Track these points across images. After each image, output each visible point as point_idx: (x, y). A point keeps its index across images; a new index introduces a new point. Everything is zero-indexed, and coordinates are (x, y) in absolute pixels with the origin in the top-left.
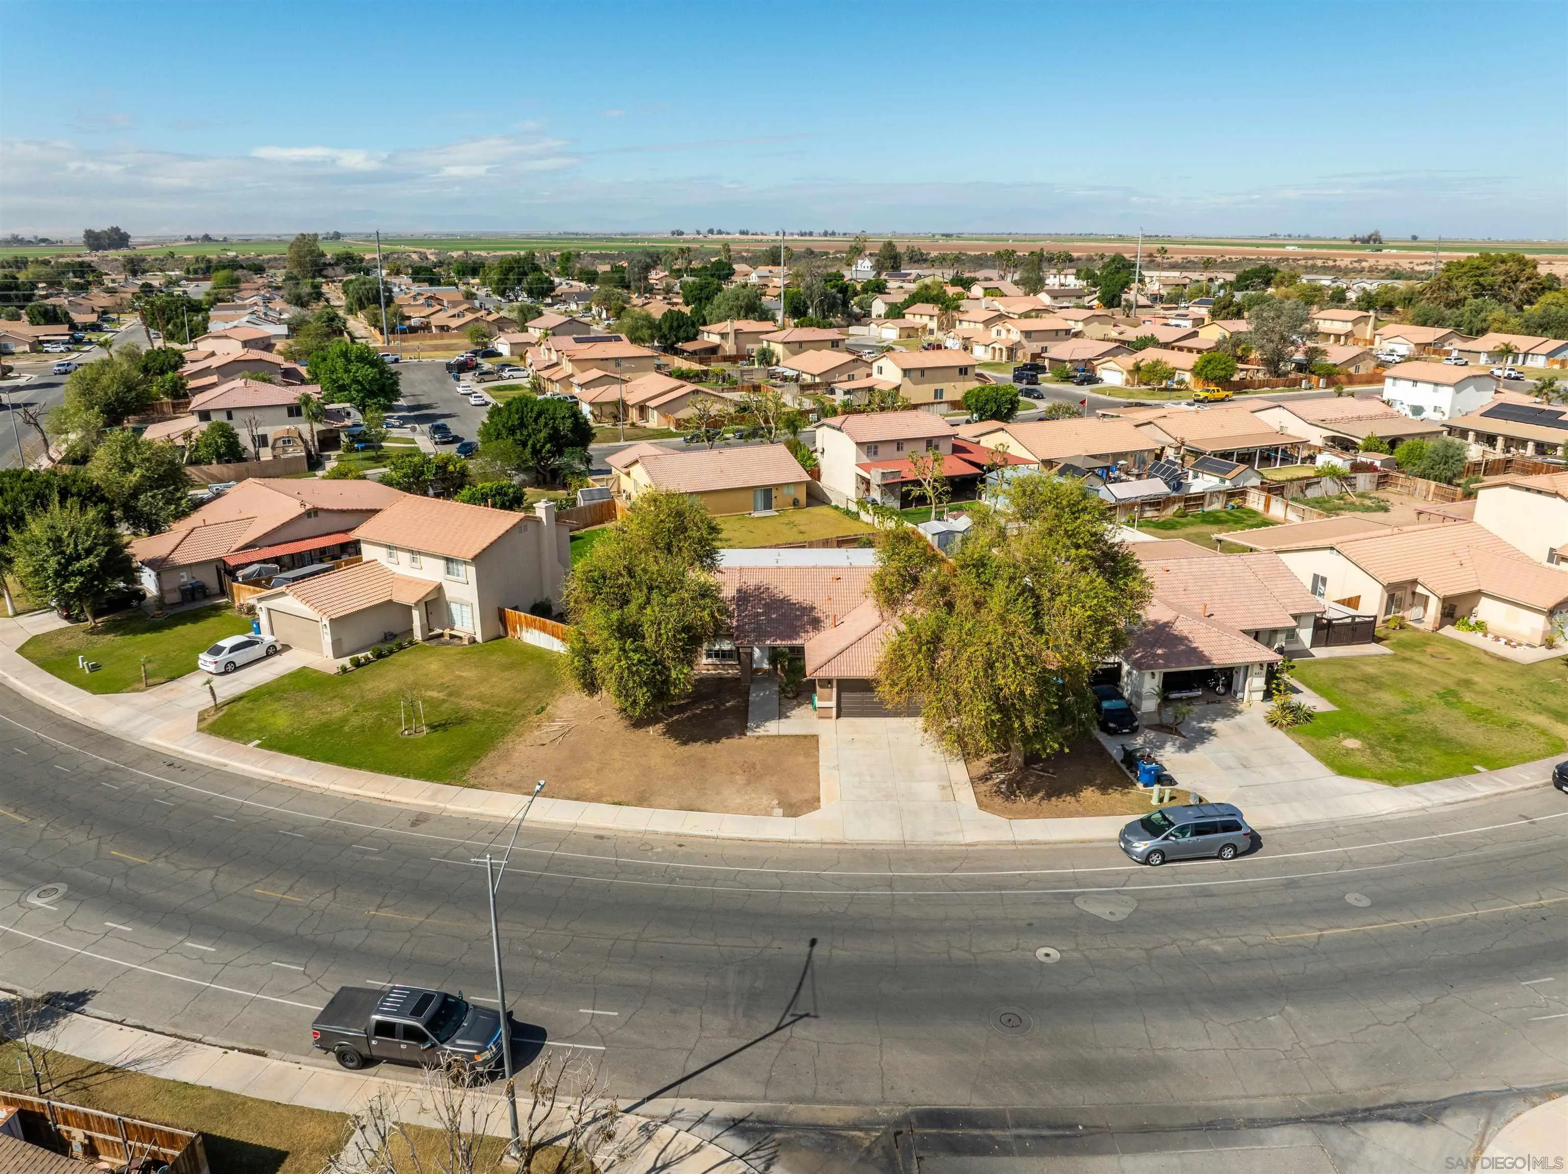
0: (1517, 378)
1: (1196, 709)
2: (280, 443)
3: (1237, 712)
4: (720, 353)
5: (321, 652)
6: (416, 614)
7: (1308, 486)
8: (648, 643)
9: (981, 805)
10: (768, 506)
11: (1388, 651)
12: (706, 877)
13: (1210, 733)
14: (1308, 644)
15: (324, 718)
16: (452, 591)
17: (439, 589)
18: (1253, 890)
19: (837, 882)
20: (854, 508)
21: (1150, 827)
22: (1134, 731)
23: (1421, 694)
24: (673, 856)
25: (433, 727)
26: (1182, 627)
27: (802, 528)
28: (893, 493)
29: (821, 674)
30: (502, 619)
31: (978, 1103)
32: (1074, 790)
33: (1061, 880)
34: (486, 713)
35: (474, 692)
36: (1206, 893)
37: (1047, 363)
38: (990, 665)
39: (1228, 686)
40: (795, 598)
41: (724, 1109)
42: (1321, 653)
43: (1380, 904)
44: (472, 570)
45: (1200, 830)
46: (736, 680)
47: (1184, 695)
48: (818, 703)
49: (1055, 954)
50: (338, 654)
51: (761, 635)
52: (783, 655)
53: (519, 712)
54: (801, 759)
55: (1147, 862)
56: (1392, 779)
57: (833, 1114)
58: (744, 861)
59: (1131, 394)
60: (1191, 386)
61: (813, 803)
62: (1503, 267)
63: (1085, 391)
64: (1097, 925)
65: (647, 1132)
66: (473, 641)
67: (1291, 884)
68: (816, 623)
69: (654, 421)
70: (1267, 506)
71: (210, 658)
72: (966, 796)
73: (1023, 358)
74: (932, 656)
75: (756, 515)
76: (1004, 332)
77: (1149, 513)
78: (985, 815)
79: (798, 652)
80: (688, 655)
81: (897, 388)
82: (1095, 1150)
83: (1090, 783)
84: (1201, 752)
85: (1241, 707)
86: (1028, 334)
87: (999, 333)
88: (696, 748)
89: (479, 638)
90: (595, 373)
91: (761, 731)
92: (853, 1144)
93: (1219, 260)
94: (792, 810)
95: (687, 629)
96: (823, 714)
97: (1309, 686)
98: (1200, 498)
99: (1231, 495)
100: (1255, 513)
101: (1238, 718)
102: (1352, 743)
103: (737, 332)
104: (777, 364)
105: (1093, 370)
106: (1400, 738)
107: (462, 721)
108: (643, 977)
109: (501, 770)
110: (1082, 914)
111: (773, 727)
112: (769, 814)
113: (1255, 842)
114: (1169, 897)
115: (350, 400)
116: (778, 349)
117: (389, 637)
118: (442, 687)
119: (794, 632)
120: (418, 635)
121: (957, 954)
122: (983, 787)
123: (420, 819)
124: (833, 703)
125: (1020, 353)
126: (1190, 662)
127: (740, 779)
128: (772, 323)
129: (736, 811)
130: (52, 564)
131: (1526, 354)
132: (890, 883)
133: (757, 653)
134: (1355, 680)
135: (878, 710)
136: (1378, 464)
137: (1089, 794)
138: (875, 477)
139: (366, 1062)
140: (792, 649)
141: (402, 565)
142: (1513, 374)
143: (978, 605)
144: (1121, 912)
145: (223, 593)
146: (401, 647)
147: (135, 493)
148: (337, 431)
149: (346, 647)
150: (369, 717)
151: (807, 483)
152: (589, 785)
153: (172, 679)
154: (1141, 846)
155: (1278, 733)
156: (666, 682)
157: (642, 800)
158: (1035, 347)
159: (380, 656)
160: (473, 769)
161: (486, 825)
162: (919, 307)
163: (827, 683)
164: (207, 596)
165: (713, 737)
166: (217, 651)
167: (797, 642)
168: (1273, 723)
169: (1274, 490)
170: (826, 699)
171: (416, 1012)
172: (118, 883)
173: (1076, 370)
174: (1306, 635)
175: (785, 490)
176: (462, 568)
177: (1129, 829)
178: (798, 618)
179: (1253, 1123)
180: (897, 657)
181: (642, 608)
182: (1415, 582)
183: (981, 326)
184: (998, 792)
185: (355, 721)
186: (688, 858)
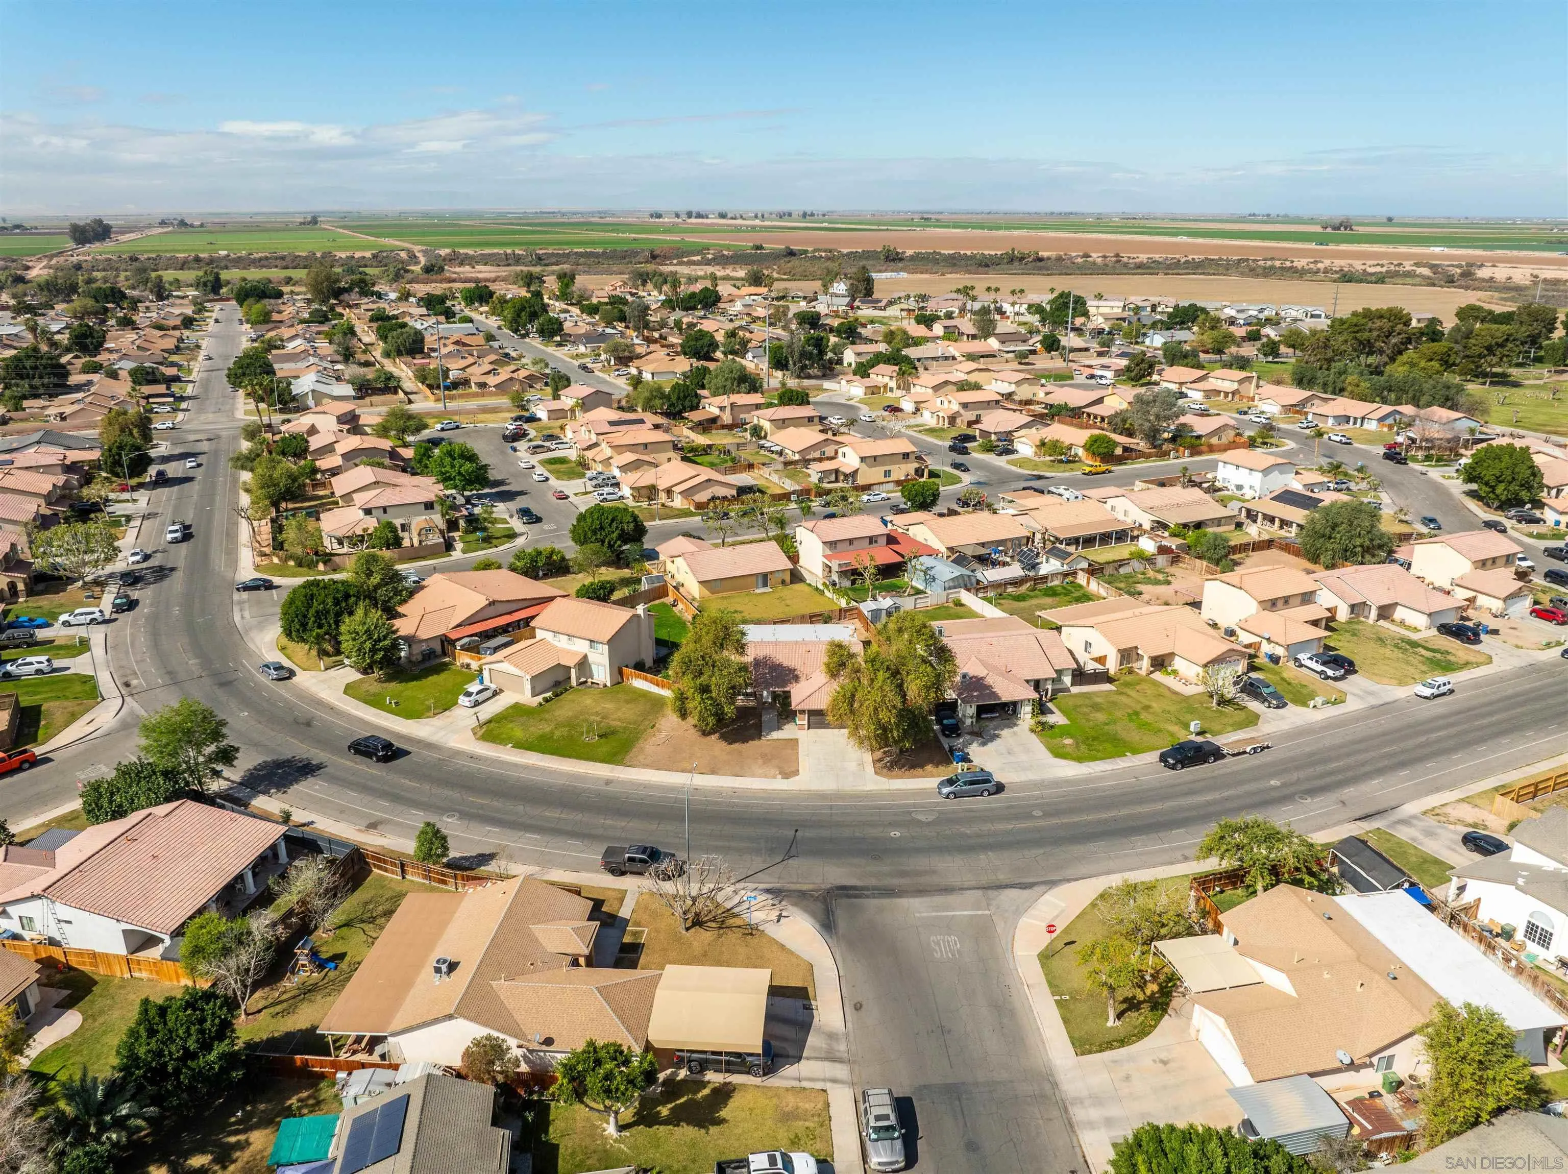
0: (1346, 443)
1: (995, 723)
2: (424, 532)
3: (1016, 725)
4: (719, 423)
5: (523, 693)
6: (573, 671)
7: (1120, 566)
8: (714, 695)
9: (876, 773)
10: (765, 585)
11: (1114, 688)
12: (747, 806)
13: (998, 736)
14: (1069, 685)
15: (541, 732)
16: (592, 658)
17: (585, 657)
18: (992, 809)
19: (806, 807)
20: (821, 587)
21: (951, 782)
22: (959, 736)
23: (1118, 714)
24: (732, 797)
25: (600, 736)
26: (989, 681)
27: (788, 602)
28: (846, 576)
29: (799, 708)
30: (621, 673)
31: (858, 883)
32: (922, 766)
33: (908, 806)
34: (625, 728)
35: (615, 716)
36: (971, 811)
37: (977, 433)
38: (876, 709)
39: (1015, 712)
40: (786, 663)
41: (762, 886)
42: (1075, 690)
43: (1047, 815)
44: (606, 647)
45: (972, 783)
46: (753, 708)
47: (989, 716)
48: (798, 722)
49: (898, 834)
50: (534, 695)
51: (767, 686)
52: (779, 696)
53: (642, 728)
54: (790, 751)
55: (947, 797)
56: (1079, 760)
57: (805, 887)
58: (762, 798)
59: (1036, 466)
60: (1083, 458)
61: (796, 773)
62: (1378, 323)
63: (1001, 462)
64: (919, 823)
65: (736, 893)
66: (605, 686)
67: (1011, 807)
68: (797, 678)
69: (678, 502)
70: (1088, 583)
71: (467, 699)
72: (870, 769)
73: (961, 427)
74: (851, 704)
75: (758, 591)
76: (946, 403)
77: (1010, 589)
78: (878, 777)
79: (787, 695)
80: (732, 700)
81: (856, 471)
82: (900, 897)
83: (931, 762)
84: (991, 746)
85: (1019, 722)
86: (965, 406)
87: (942, 403)
88: (736, 746)
89: (609, 684)
90: (629, 457)
91: (769, 737)
92: (812, 896)
93: (1183, 260)
94: (786, 776)
95: (733, 688)
96: (801, 728)
97: (1060, 710)
98: (1045, 578)
99: (1066, 575)
100: (1081, 586)
101: (1015, 728)
102: (1068, 741)
103: (733, 405)
104: (765, 437)
105: (1012, 441)
106: (1095, 739)
107: (614, 732)
108: (727, 844)
109: (641, 758)
110: (914, 819)
111: (775, 735)
112: (775, 777)
113: (1000, 788)
114: (954, 812)
115: (455, 487)
116: (766, 425)
117: (557, 684)
118: (597, 714)
119: (785, 683)
120: (574, 682)
121: (857, 834)
122: (878, 765)
123: (608, 782)
124: (806, 722)
125: (958, 421)
126: (990, 699)
127: (760, 761)
128: (759, 395)
129: (759, 777)
130: (368, 645)
131: (1363, 419)
132: (831, 807)
133: (765, 693)
134: (1087, 706)
135: (827, 726)
136: (1174, 547)
137: (929, 768)
138: (835, 568)
139: (623, 873)
140: (784, 692)
141: (562, 642)
142: (1344, 440)
143: (872, 680)
144: (931, 818)
145: (444, 654)
146: (566, 690)
147: (376, 587)
148: (457, 519)
149: (538, 690)
150: (564, 731)
151: (791, 570)
152: (686, 765)
153: (445, 710)
154: (946, 790)
155: (1033, 736)
156: (722, 713)
157: (713, 772)
158: (970, 415)
159: (557, 695)
160: (628, 758)
161: (641, 784)
162: (882, 368)
163: (803, 712)
164: (437, 657)
165: (745, 740)
166: (469, 694)
167: (787, 689)
168: (1032, 731)
169: (1094, 570)
170: (802, 720)
171: (643, 853)
172: (480, 812)
173: (999, 440)
174: (1067, 680)
175: (777, 575)
176: (599, 646)
177: (942, 784)
178: (787, 675)
179: (962, 889)
180: (835, 702)
181: (710, 677)
182: (1136, 648)
183: (930, 391)
184: (886, 767)
185: (557, 733)
186: (739, 797)
